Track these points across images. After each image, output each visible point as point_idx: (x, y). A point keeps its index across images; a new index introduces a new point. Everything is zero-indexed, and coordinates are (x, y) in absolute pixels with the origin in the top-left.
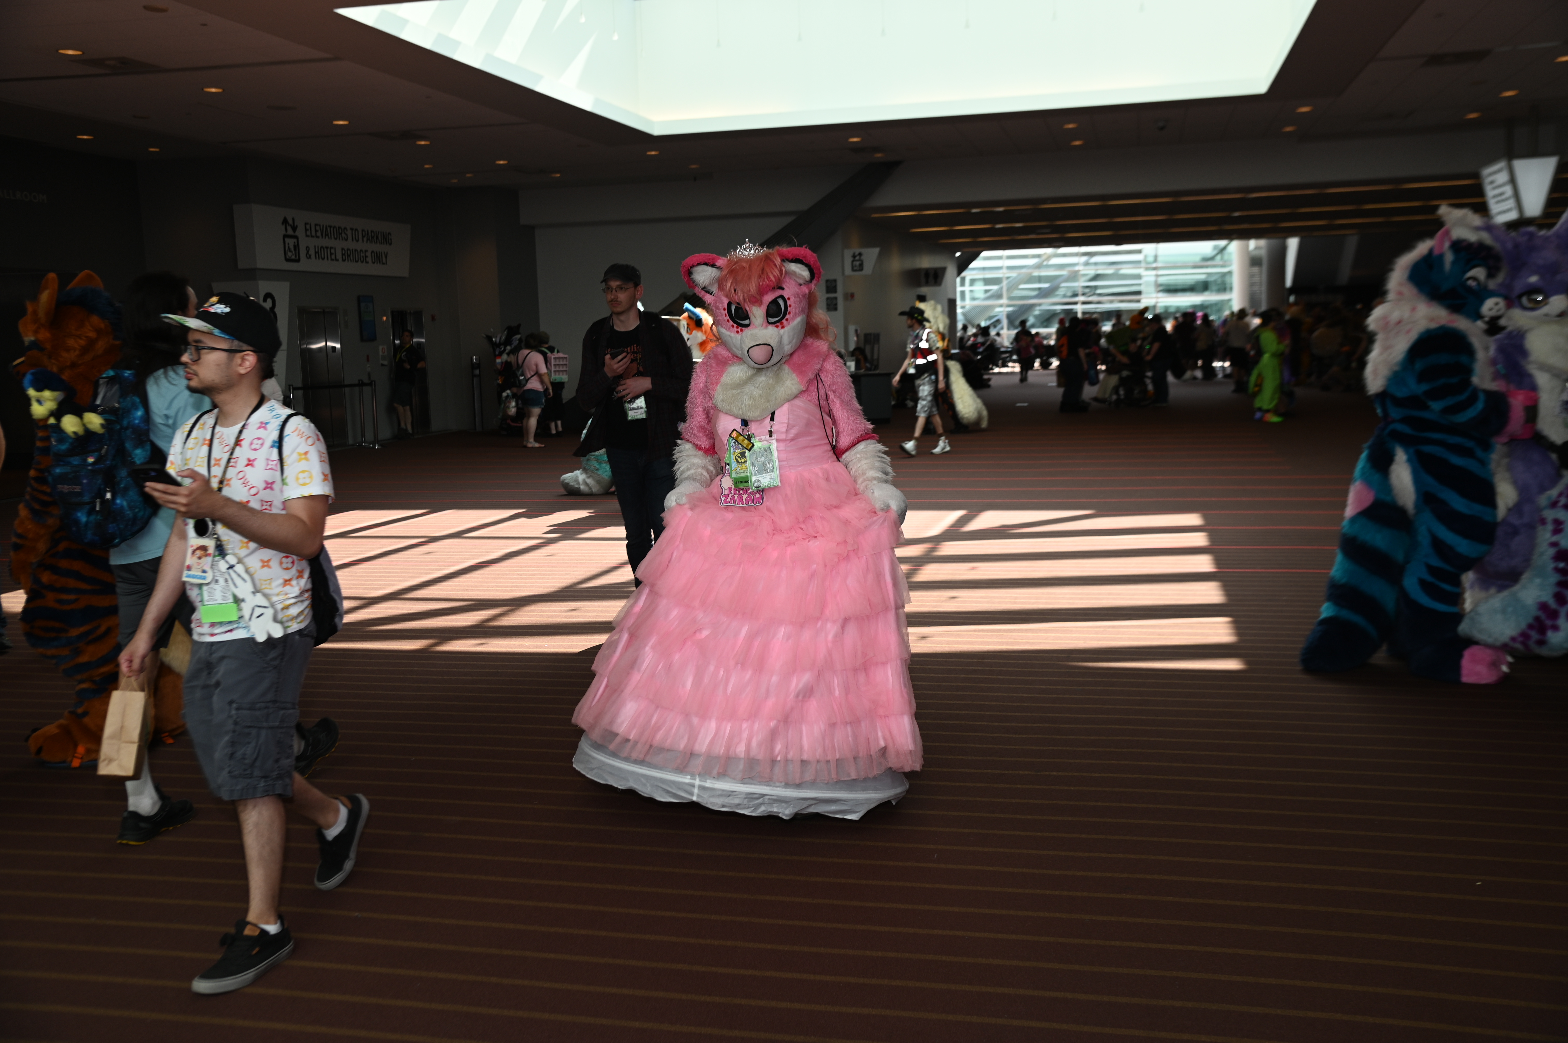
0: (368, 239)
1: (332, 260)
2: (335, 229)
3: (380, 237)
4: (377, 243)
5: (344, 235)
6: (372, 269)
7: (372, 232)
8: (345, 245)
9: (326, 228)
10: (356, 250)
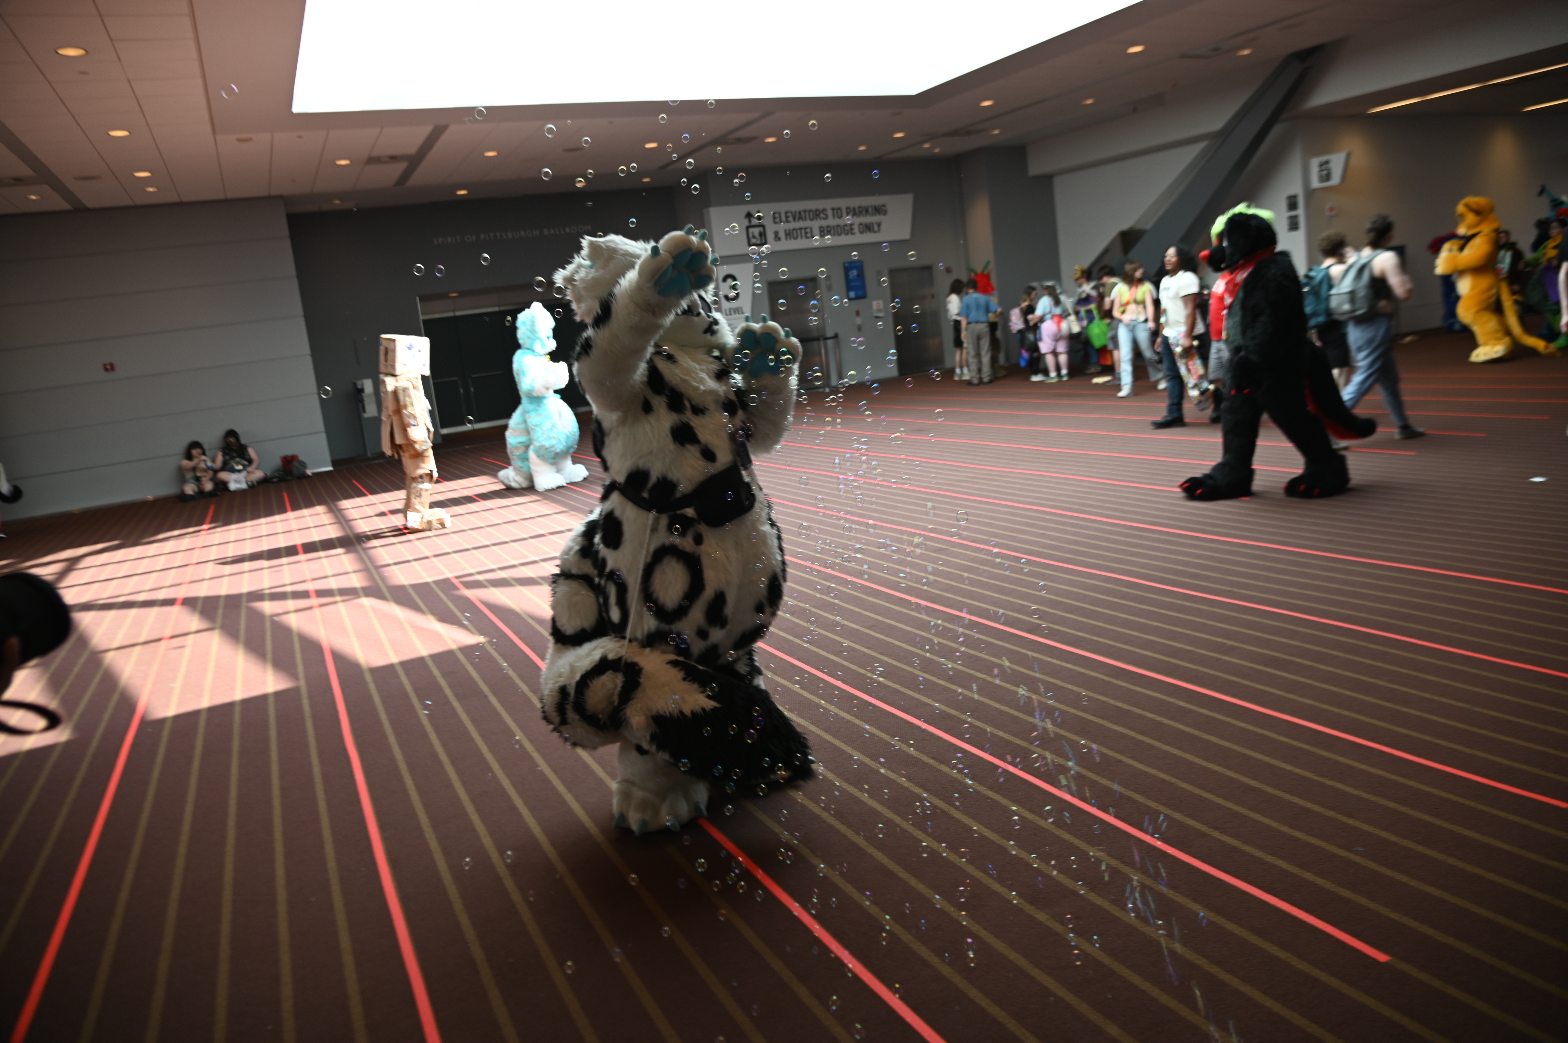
0: (854, 215)
1: (807, 238)
2: (811, 213)
3: (870, 210)
4: (866, 215)
5: (822, 215)
6: (859, 238)
7: (860, 207)
8: (824, 223)
9: (800, 213)
10: (838, 226)
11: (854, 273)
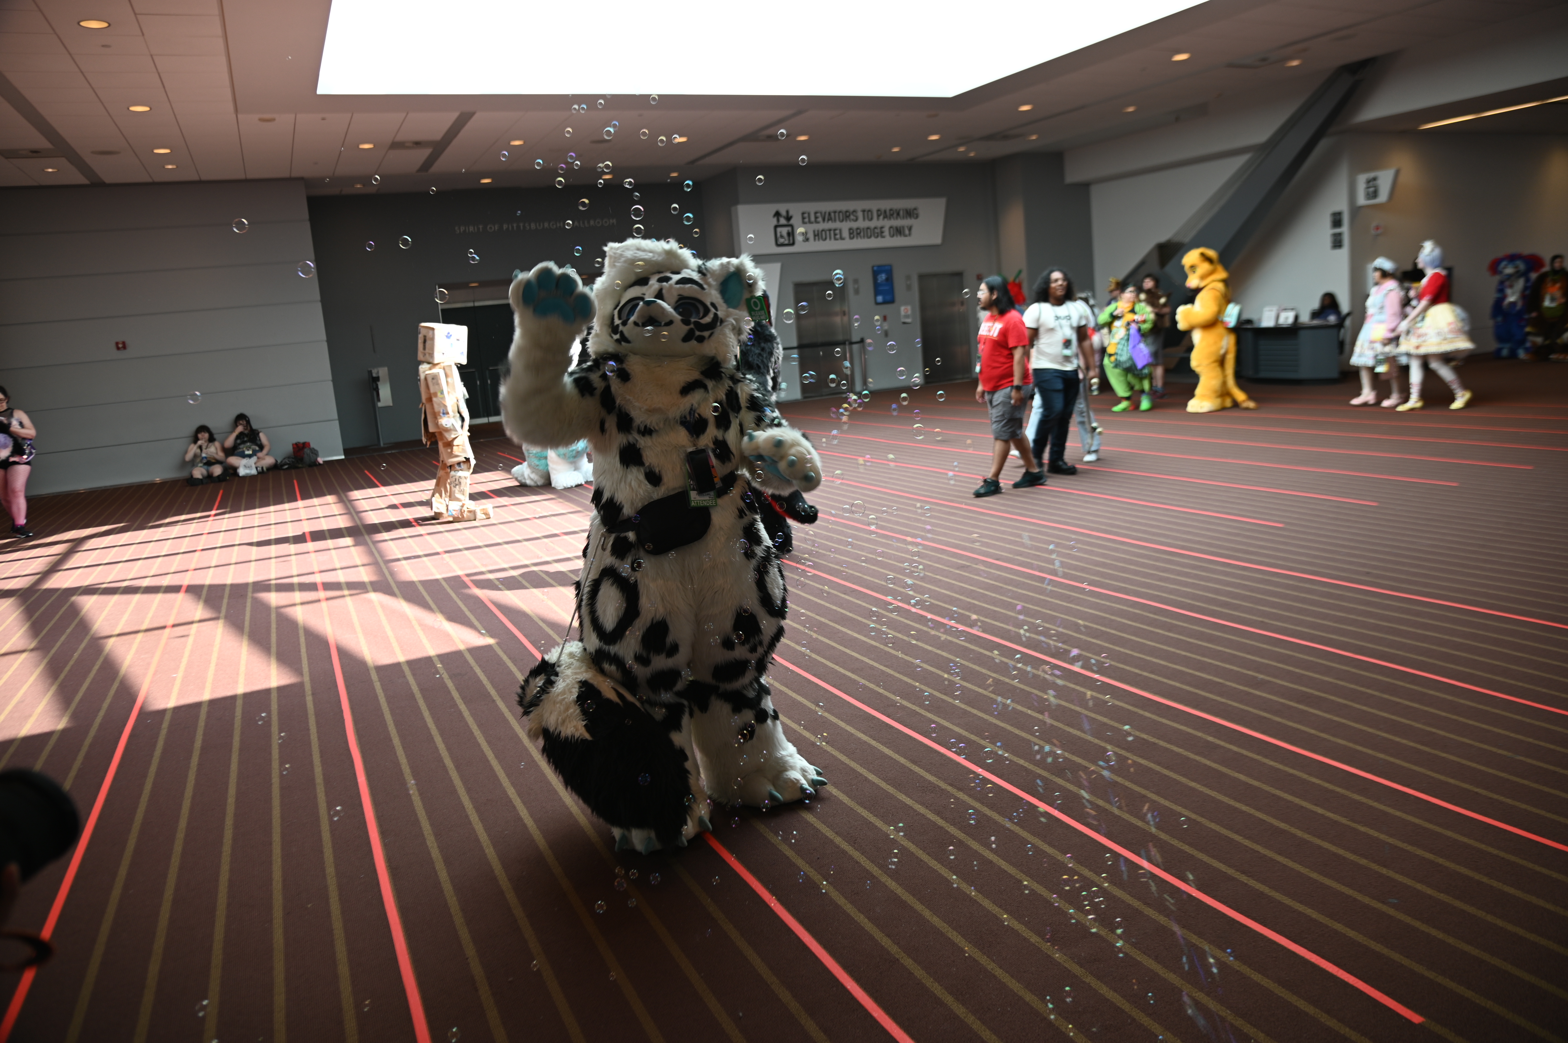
0: (884, 218)
1: (836, 239)
2: (841, 214)
3: (901, 213)
4: (897, 218)
5: (852, 217)
6: (889, 241)
7: (891, 210)
8: (855, 225)
9: (829, 214)
10: (868, 228)
11: (883, 277)
